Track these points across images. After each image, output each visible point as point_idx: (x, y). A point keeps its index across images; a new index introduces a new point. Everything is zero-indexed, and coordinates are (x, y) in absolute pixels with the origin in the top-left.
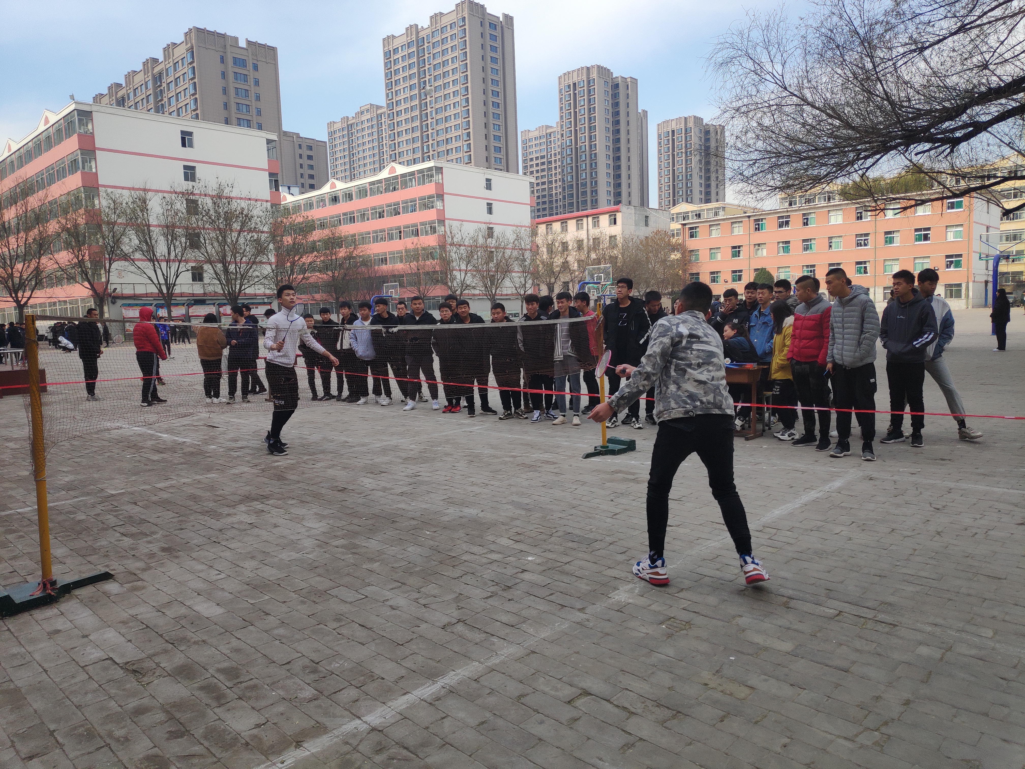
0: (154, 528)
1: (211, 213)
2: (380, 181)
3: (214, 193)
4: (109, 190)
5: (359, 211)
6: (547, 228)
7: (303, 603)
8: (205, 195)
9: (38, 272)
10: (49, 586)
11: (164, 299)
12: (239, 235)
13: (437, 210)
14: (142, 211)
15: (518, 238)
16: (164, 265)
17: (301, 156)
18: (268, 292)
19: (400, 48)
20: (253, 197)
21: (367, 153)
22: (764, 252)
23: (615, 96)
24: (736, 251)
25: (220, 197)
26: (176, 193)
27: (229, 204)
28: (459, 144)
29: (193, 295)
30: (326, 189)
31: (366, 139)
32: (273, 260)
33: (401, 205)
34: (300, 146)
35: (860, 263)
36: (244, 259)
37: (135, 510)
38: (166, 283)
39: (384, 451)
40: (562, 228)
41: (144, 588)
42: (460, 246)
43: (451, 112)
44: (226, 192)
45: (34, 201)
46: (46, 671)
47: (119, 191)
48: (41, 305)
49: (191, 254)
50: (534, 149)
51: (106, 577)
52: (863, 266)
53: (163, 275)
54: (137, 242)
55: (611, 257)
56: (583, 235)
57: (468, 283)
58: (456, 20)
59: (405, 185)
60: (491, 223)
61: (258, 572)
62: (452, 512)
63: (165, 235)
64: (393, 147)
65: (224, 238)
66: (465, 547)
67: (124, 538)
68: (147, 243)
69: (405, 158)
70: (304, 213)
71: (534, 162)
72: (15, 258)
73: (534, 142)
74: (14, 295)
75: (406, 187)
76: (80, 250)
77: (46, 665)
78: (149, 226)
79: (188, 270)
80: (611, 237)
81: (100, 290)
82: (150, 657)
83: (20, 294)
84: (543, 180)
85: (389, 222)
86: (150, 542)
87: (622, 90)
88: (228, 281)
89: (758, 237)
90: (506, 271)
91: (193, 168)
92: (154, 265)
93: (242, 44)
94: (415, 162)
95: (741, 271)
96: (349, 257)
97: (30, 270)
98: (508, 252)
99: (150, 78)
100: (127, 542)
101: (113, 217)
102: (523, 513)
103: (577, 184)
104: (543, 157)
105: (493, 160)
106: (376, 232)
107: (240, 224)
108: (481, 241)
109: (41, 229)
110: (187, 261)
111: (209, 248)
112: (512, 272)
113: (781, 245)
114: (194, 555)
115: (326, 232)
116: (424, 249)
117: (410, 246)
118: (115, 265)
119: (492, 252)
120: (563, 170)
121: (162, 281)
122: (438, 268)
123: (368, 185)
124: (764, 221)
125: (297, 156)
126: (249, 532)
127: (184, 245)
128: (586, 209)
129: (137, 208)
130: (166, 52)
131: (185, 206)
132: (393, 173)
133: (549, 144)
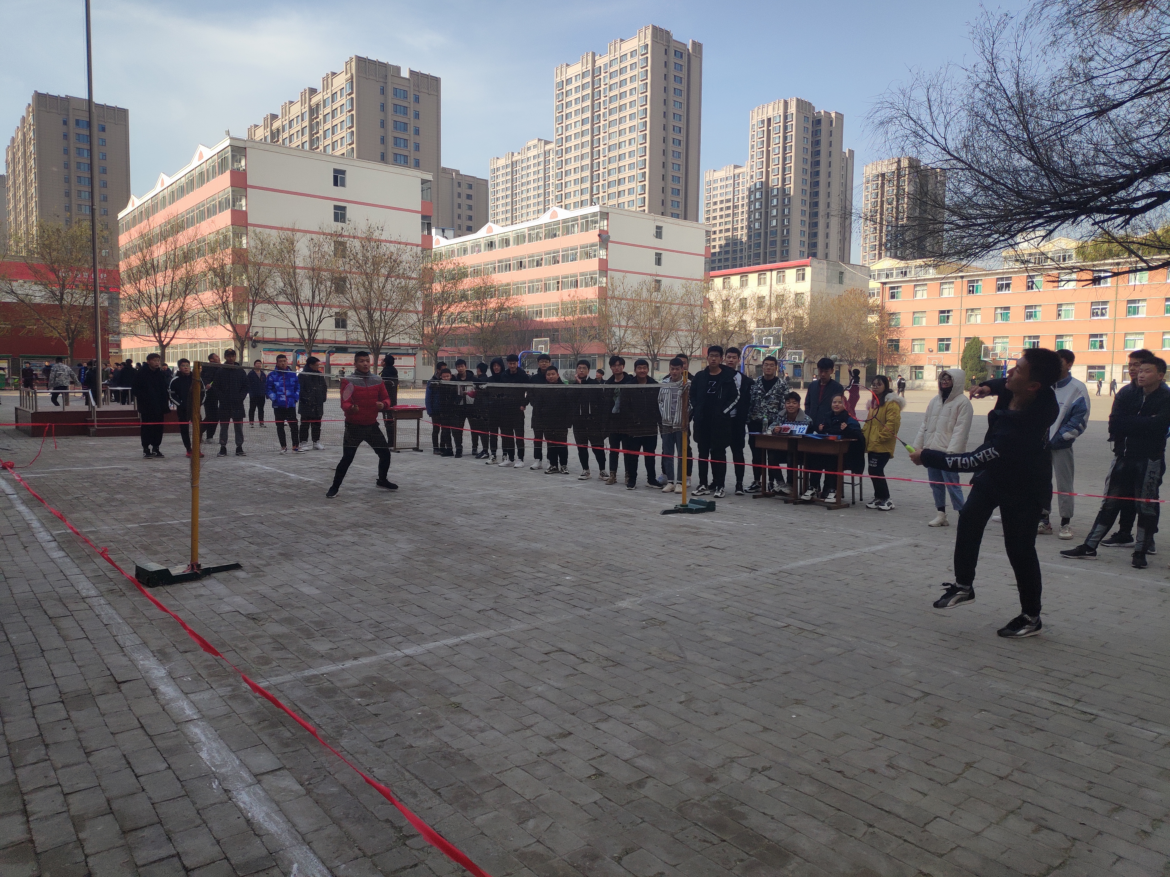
0: (276, 541)
1: (359, 256)
2: (539, 227)
3: (364, 236)
4: (258, 230)
5: (514, 258)
6: (724, 283)
7: (380, 592)
8: (354, 237)
9: (182, 312)
10: (195, 567)
11: (307, 346)
12: (386, 280)
13: (600, 259)
14: (288, 252)
15: (688, 293)
16: (307, 309)
17: (459, 195)
18: (412, 342)
19: (574, 79)
20: (403, 241)
21: (532, 193)
22: (977, 319)
23: (816, 133)
24: (944, 315)
25: (369, 239)
26: (324, 234)
27: (378, 248)
28: (633, 185)
29: (335, 342)
30: (482, 233)
31: (532, 178)
32: (420, 308)
33: (561, 254)
34: (459, 184)
35: (1096, 336)
36: (390, 307)
37: (262, 528)
38: (308, 329)
39: (484, 498)
40: (742, 282)
41: (264, 576)
42: (621, 299)
43: (626, 149)
44: (376, 235)
45: (183, 239)
46: (194, 614)
47: (268, 231)
48: (182, 346)
49: (335, 299)
50: (719, 191)
51: (237, 567)
52: (1098, 339)
53: (306, 320)
54: (282, 284)
55: (795, 317)
56: (764, 291)
57: (627, 340)
58: (637, 48)
59: (568, 231)
60: (658, 276)
61: (352, 572)
62: (522, 544)
63: (311, 278)
64: (560, 187)
65: (370, 284)
66: (519, 567)
67: (251, 545)
68: (291, 286)
69: (571, 200)
70: (456, 259)
71: (719, 206)
72: (160, 296)
73: (719, 184)
74: (157, 335)
75: (568, 233)
76: (225, 291)
77: (194, 612)
78: (295, 268)
79: (331, 316)
80: (797, 295)
81: (242, 333)
82: (265, 612)
83: (163, 334)
84: (727, 227)
85: (547, 271)
86: (271, 549)
87: (824, 126)
88: (372, 329)
89: (971, 301)
90: (672, 328)
91: (344, 208)
92: (297, 309)
93: (405, 74)
94: (582, 203)
95: (949, 339)
96: (501, 308)
97: (175, 310)
98: (675, 308)
99: (307, 109)
100: (254, 547)
101: (260, 258)
102: (581, 549)
103: (766, 233)
104: (728, 201)
105: (670, 203)
106: (532, 282)
107: (388, 269)
108: (645, 295)
109: (189, 268)
110: (330, 306)
111: (355, 293)
112: (678, 330)
113: (999, 311)
114: (304, 559)
115: (477, 281)
116: (581, 302)
117: (566, 298)
118: (259, 308)
119: (657, 307)
120: (749, 217)
121: (304, 326)
122: (595, 323)
123: (526, 230)
124: (980, 283)
125: (456, 195)
126: (350, 548)
127: (328, 290)
128: (775, 262)
129: (284, 249)
130: (325, 82)
131: (333, 249)
132: (554, 218)
133: (736, 186)
